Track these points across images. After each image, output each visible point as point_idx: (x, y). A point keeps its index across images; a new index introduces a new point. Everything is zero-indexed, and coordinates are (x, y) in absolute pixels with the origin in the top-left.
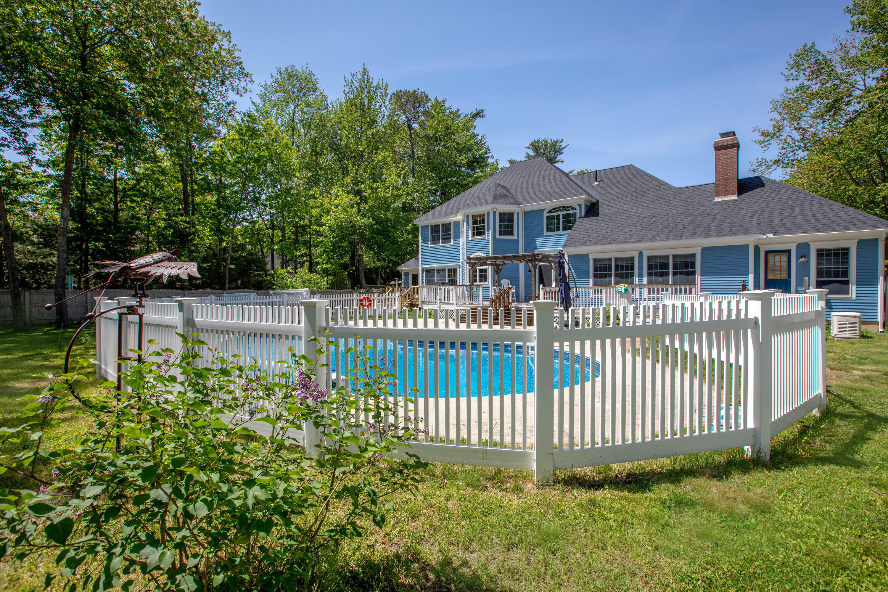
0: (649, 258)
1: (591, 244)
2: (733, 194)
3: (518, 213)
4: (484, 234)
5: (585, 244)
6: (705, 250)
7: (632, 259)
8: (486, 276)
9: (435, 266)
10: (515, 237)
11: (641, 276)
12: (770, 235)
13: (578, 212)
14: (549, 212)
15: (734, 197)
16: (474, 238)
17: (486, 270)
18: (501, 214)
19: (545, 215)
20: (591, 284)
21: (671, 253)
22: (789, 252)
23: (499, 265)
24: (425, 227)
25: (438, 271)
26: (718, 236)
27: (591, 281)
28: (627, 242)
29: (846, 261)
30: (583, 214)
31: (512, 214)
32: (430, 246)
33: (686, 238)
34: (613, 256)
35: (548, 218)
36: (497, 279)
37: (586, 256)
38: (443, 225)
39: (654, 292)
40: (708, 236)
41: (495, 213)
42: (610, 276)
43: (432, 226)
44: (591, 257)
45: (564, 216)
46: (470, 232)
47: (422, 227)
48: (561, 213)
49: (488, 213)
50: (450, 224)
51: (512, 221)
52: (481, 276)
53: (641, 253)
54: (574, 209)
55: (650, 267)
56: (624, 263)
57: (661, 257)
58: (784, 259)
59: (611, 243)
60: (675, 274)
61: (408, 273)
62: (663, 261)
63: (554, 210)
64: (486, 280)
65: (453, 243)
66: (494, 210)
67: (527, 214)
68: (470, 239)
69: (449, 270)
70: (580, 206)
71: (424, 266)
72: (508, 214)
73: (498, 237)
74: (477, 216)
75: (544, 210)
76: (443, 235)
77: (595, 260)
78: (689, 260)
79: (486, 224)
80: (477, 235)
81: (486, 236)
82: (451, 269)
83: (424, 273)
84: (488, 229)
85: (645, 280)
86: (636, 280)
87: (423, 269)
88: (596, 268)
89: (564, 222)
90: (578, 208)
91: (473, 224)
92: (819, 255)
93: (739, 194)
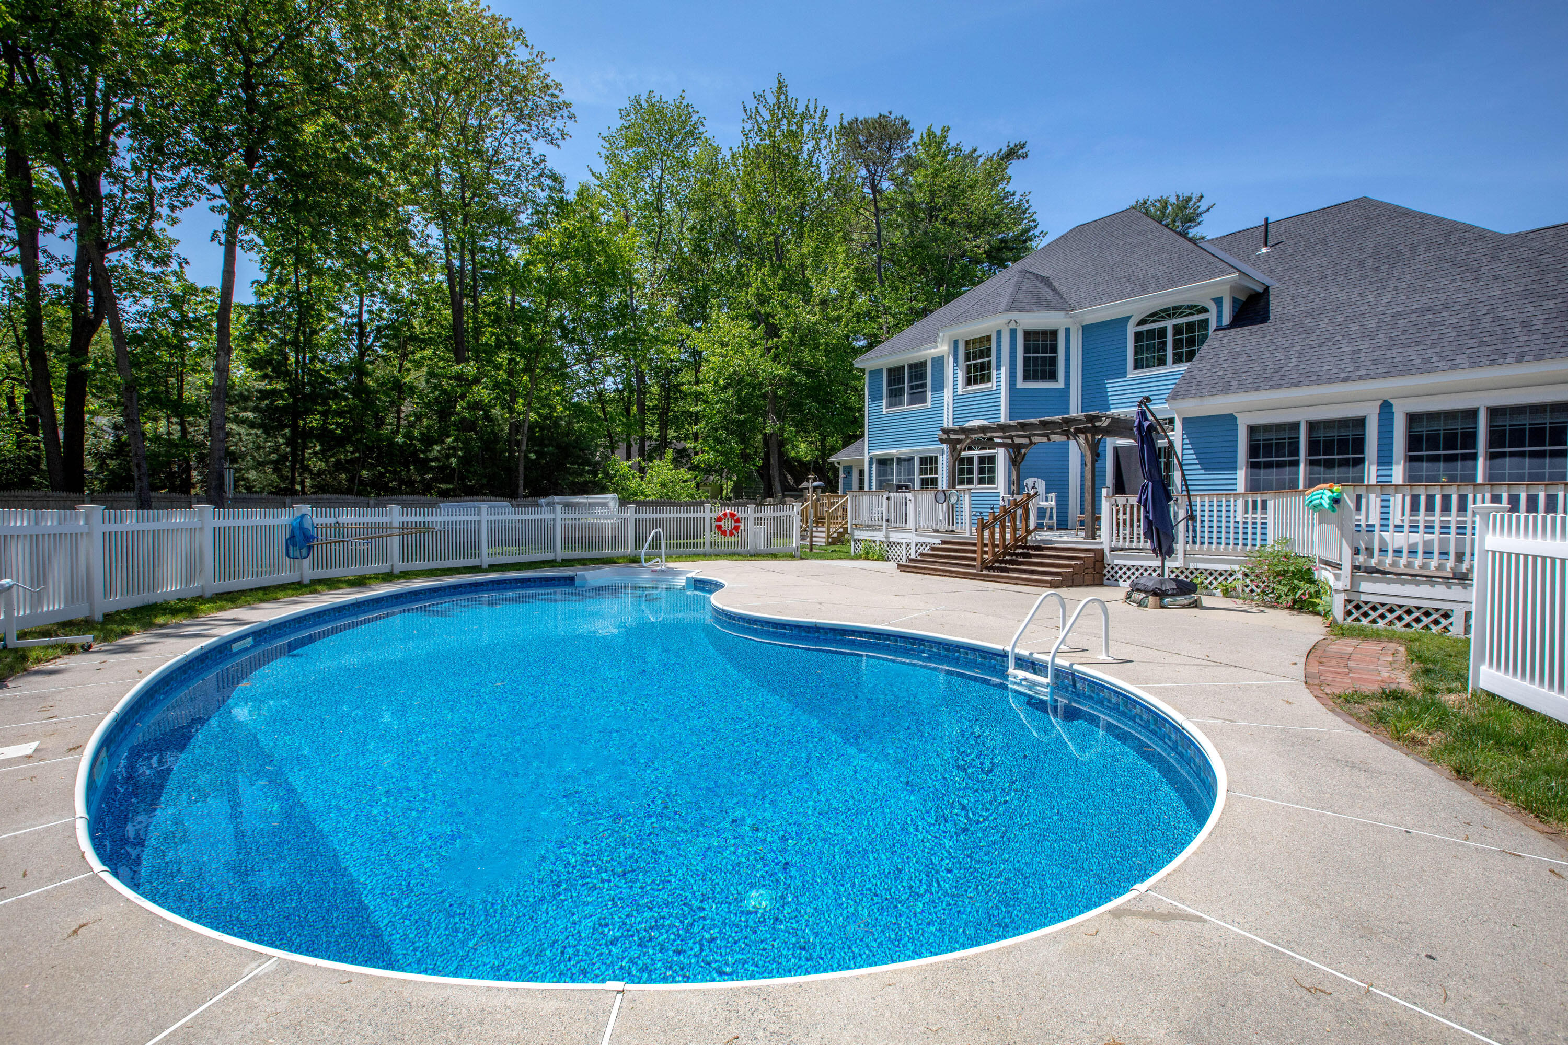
0: (1410, 418)
1: (1243, 387)
3: (1068, 331)
4: (989, 381)
5: (1226, 389)
7: (1361, 422)
8: (992, 470)
9: (894, 451)
10: (1060, 384)
11: (1385, 461)
13: (1212, 316)
14: (1142, 322)
16: (970, 388)
17: (992, 459)
18: (1027, 334)
19: (1131, 329)
20: (1241, 487)
21: (1483, 401)
23: (1019, 447)
24: (875, 374)
25: (900, 460)
27: (1242, 476)
28: (1346, 380)
30: (1226, 320)
31: (1054, 333)
32: (884, 411)
34: (1303, 416)
35: (1138, 336)
36: (1014, 477)
37: (1229, 420)
38: (911, 366)
41: (1013, 332)
42: (1295, 466)
43: (889, 370)
44: (1243, 422)
45: (1178, 330)
46: (961, 377)
47: (870, 373)
48: (1169, 324)
49: (999, 333)
50: (925, 363)
51: (1054, 349)
52: (981, 471)
53: (1386, 408)
54: (1205, 310)
55: (1413, 441)
56: (1335, 434)
57: (1450, 414)
59: (1297, 384)
60: (1494, 457)
62: (1458, 425)
63: (1154, 316)
64: (992, 481)
65: (929, 404)
66: (1012, 325)
67: (1088, 331)
68: (960, 392)
69: (921, 459)
70: (1218, 301)
71: (873, 453)
72: (1044, 333)
73: (1020, 384)
74: (974, 341)
75: (1128, 318)
76: (912, 388)
77: (1252, 430)
79: (993, 359)
80: (976, 382)
81: (992, 385)
82: (926, 458)
83: (874, 466)
84: (998, 368)
85: (1398, 473)
86: (1371, 472)
87: (871, 459)
88: (1253, 450)
89: (1177, 344)
90: (1213, 308)
91: (968, 359)
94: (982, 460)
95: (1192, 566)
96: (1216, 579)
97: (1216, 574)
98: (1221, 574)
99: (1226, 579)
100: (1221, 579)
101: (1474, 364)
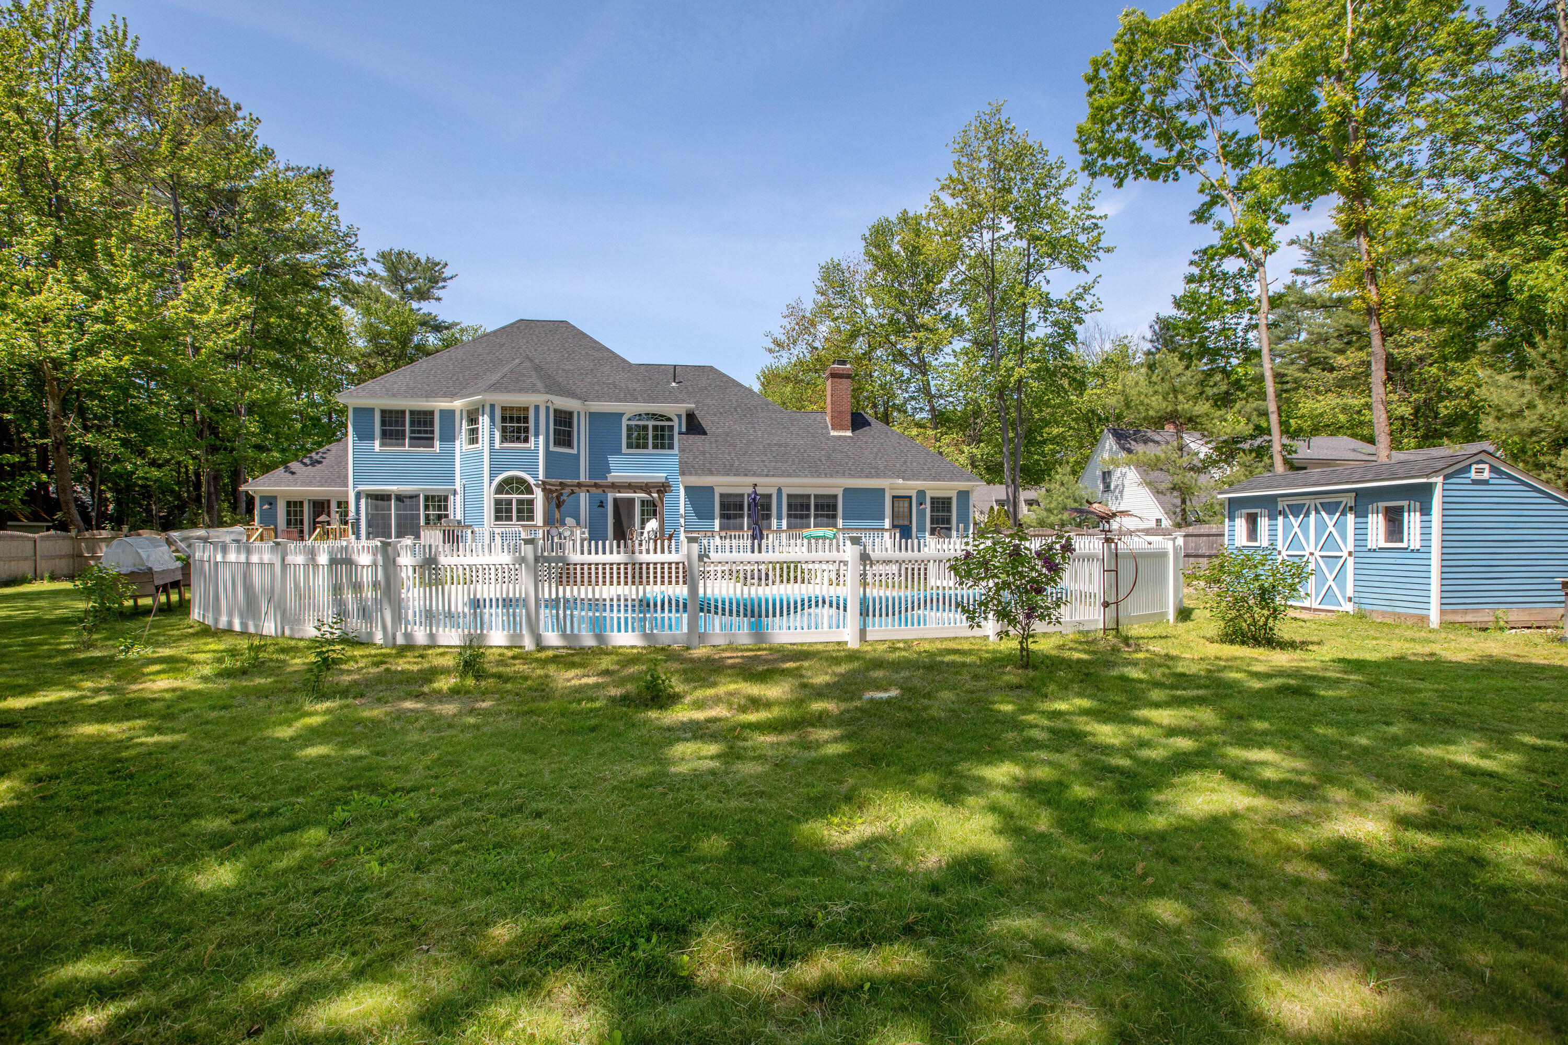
0: (789, 496)
1: (719, 473)
2: (846, 429)
3: (579, 413)
4: (526, 440)
5: (711, 473)
6: (847, 491)
8: (531, 511)
9: (394, 488)
10: (575, 451)
11: (779, 518)
12: (900, 481)
13: (676, 423)
14: (632, 419)
15: (849, 434)
16: (505, 445)
17: (530, 502)
18: (557, 412)
19: (624, 423)
20: (717, 528)
21: (813, 492)
22: (910, 497)
23: (561, 494)
24: (363, 413)
25: (400, 498)
26: (860, 477)
27: (717, 522)
28: (767, 476)
29: (949, 510)
30: (684, 429)
31: (571, 414)
32: (377, 448)
33: (831, 476)
35: (629, 428)
36: (556, 516)
37: (711, 489)
38: (412, 413)
40: (852, 476)
41: (548, 408)
42: (742, 516)
43: (383, 412)
44: (718, 491)
45: (655, 428)
46: (498, 435)
47: (355, 409)
48: (651, 424)
49: (537, 408)
50: (432, 413)
51: (571, 425)
52: (520, 511)
53: (780, 490)
54: (669, 419)
55: (790, 506)
57: (802, 496)
58: (906, 504)
59: (746, 475)
60: (816, 516)
61: (276, 497)
62: (804, 501)
63: (639, 417)
65: (438, 449)
66: (547, 404)
67: (594, 417)
68: (497, 445)
69: (427, 498)
70: (679, 416)
71: (361, 488)
72: (565, 412)
73: (552, 448)
74: (512, 408)
75: (622, 414)
76: (412, 432)
77: (721, 495)
78: (831, 501)
79: (531, 424)
80: (513, 441)
81: (531, 444)
82: (433, 497)
83: (363, 502)
84: (537, 435)
85: (784, 523)
86: (774, 522)
87: (358, 496)
88: (723, 506)
89: (655, 437)
90: (676, 420)
91: (504, 419)
92: (932, 503)
93: (853, 430)
94: (520, 502)
101: (813, 476)
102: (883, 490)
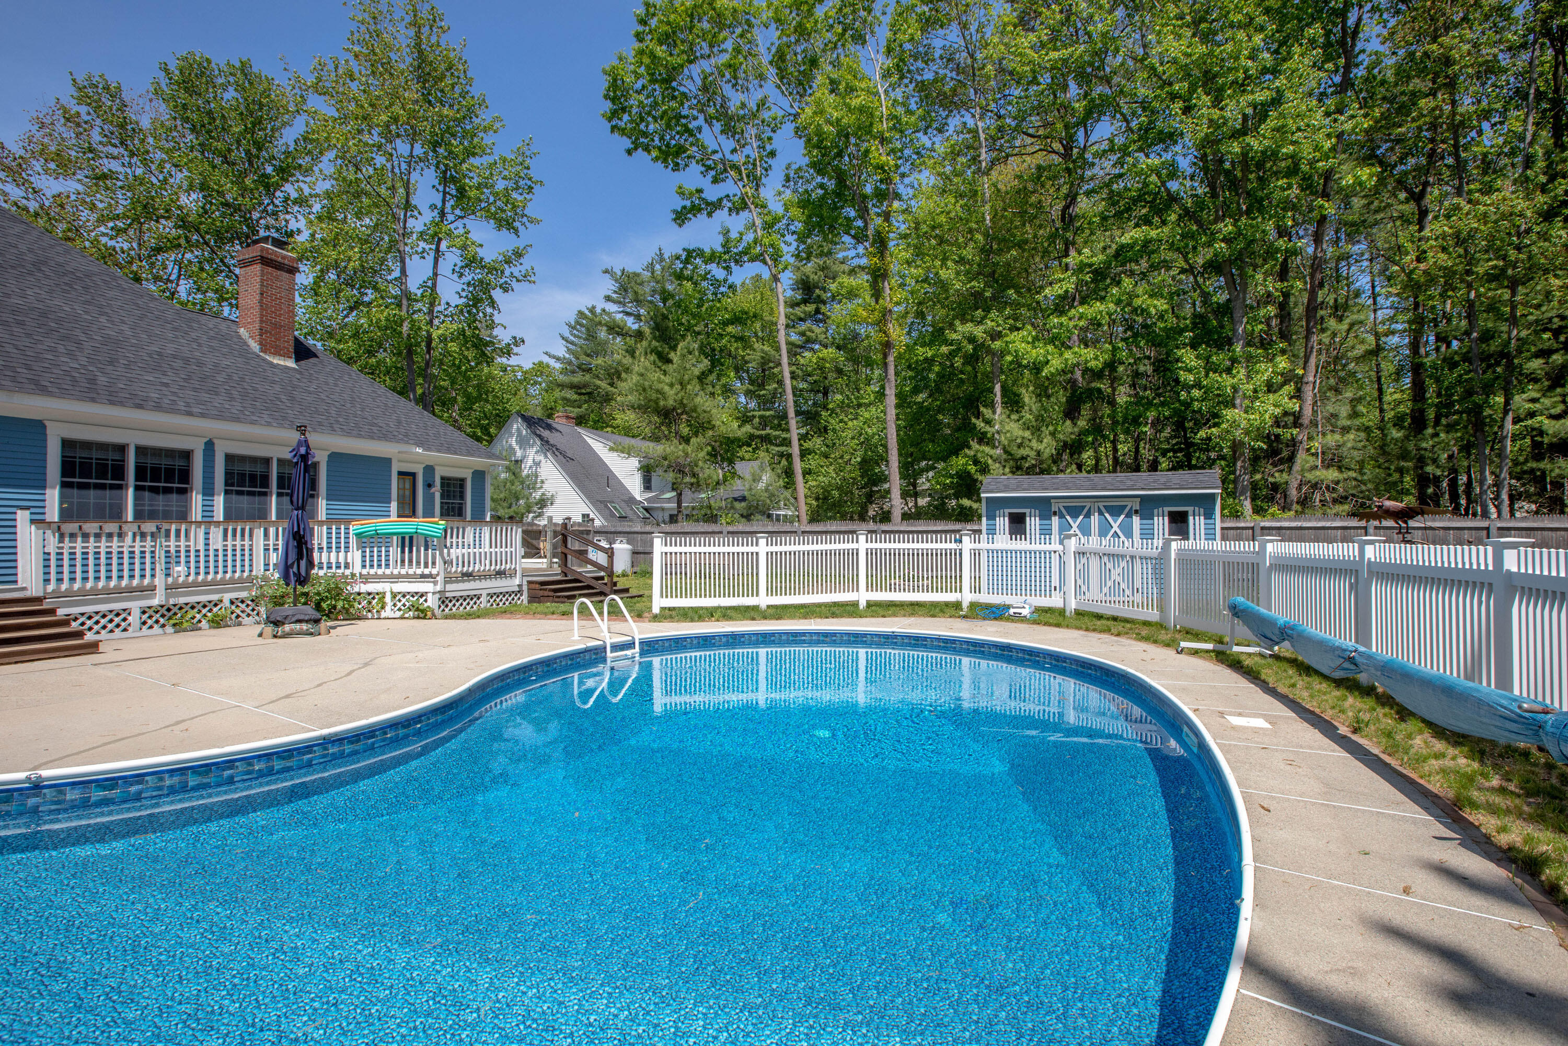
0: (229, 458)
1: (63, 393)
2: (286, 356)
5: (43, 391)
6: (336, 458)
7: (187, 455)
11: (208, 496)
12: (419, 449)
15: (291, 363)
20: (52, 512)
21: (274, 453)
22: (414, 475)
26: (360, 436)
27: (55, 497)
34: (132, 439)
37: (33, 427)
39: (234, 535)
40: (348, 434)
42: (119, 490)
44: (55, 432)
53: (210, 446)
55: (230, 477)
56: (164, 462)
57: (254, 460)
58: (408, 486)
60: (281, 496)
62: (259, 469)
77: (65, 442)
85: (218, 506)
86: (197, 506)
88: (68, 468)
92: (442, 485)
93: (297, 360)
95: (172, 601)
96: (199, 612)
97: (199, 607)
98: (205, 606)
99: (210, 611)
100: (204, 611)
101: (281, 426)
102: (390, 460)
